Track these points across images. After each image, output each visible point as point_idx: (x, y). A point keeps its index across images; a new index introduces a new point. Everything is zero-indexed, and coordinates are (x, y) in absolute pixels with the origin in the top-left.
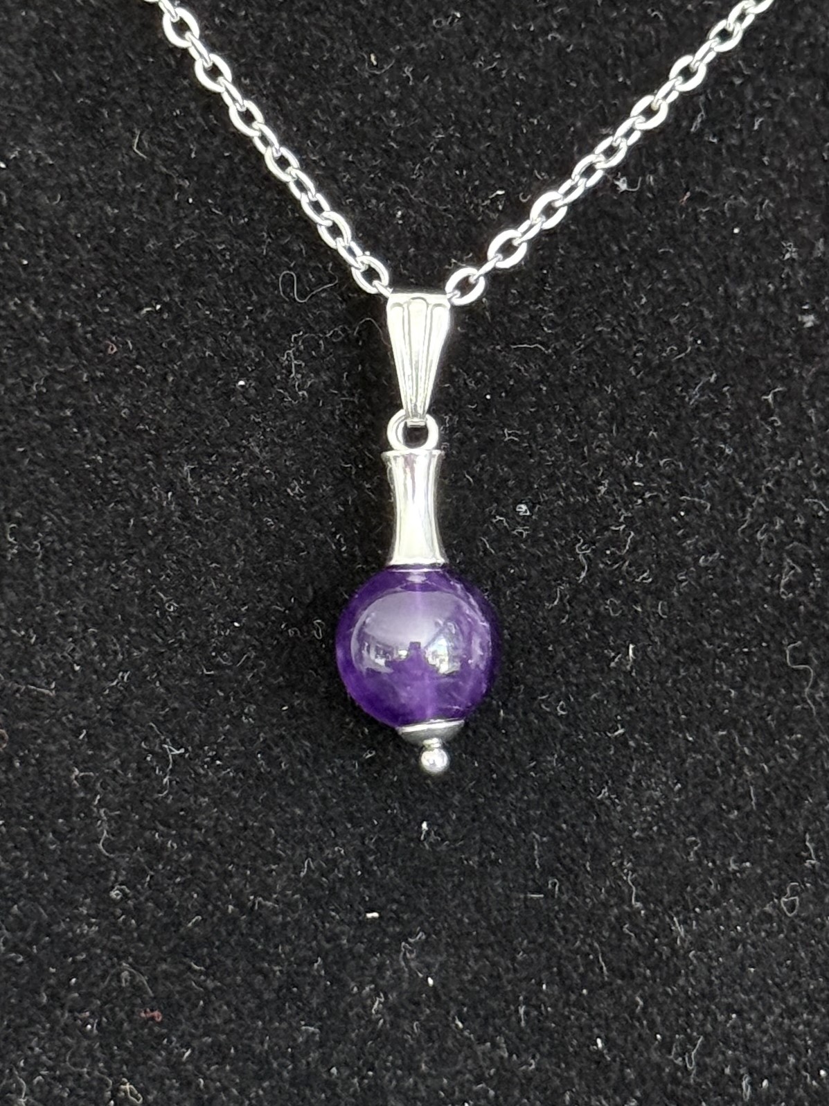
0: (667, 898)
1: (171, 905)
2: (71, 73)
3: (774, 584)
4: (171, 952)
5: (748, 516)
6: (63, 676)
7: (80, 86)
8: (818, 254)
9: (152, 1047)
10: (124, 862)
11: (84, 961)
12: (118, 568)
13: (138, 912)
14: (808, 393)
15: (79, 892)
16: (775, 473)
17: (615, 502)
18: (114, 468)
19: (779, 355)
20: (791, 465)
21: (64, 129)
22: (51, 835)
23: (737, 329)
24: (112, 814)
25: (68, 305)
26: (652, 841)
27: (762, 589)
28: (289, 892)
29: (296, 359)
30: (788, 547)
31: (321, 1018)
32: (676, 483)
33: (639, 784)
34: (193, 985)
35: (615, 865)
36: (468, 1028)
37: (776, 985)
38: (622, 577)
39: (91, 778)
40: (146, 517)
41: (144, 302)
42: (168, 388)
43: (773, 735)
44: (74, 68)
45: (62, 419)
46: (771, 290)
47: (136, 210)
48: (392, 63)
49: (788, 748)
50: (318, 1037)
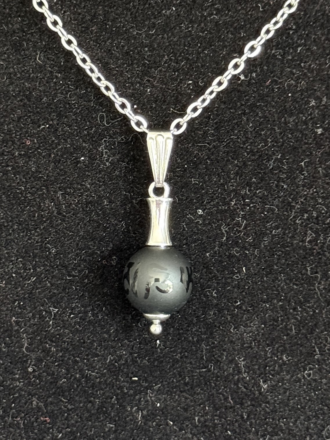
0: (258, 372)
1: (53, 374)
2: (10, 26)
3: (303, 241)
4: (54, 393)
5: (293, 213)
6: (8, 278)
7: (14, 32)
8: (323, 103)
9: (46, 433)
10: (34, 357)
11: (17, 397)
12: (31, 234)
13: (39, 377)
14: (319, 161)
15: (16, 369)
16: (305, 195)
17: (238, 208)
18: (29, 192)
19: (307, 146)
21: (7, 50)
22: (3, 345)
23: (290, 136)
24: (29, 336)
25: (10, 123)
26: (252, 349)
27: (298, 243)
28: (102, 369)
29: (105, 149)
30: (309, 226)
31: (115, 421)
32: (264, 200)
33: (247, 324)
34: (63, 407)
35: (236, 358)
36: (176, 425)
37: (302, 407)
38: (241, 239)
39: (20, 322)
40: (42, 213)
41: (41, 123)
42: (51, 160)
43: (302, 304)
44: (12, 24)
45: (7, 171)
46: (304, 119)
47: (38, 85)
48: (146, 28)
49: (308, 309)
50: (114, 429)
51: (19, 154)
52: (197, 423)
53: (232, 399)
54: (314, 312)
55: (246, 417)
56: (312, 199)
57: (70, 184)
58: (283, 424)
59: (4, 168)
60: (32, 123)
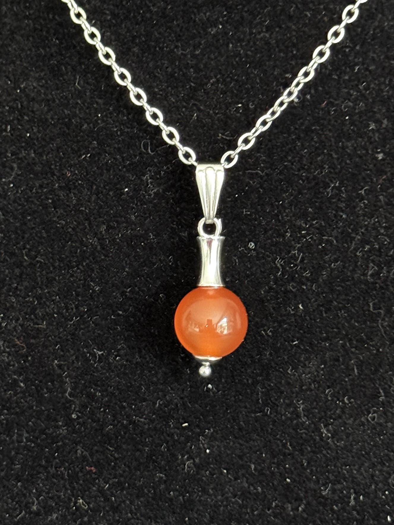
0: (318, 416)
1: (99, 420)
2: (48, 50)
3: (364, 275)
5: (353, 244)
6: (49, 319)
7: (52, 55)
8: (384, 126)
9: (91, 484)
10: (77, 402)
11: (61, 445)
12: (73, 271)
13: (84, 424)
14: (380, 188)
15: (58, 415)
16: (366, 225)
17: (294, 240)
18: (70, 227)
19: (367, 172)
20: (373, 221)
21: (45, 75)
22: (45, 390)
23: (348, 161)
24: (72, 381)
25: (48, 153)
26: (311, 390)
27: (360, 277)
28: (151, 415)
29: (150, 178)
30: (371, 258)
31: (166, 470)
32: (321, 231)
33: (305, 365)
34: (109, 456)
35: (295, 401)
36: (230, 474)
37: (366, 453)
38: (297, 273)
39: (62, 365)
40: (85, 248)
41: (82, 153)
42: (93, 191)
43: (365, 342)
44: (49, 47)
45: (47, 204)
46: (363, 143)
47: (78, 112)
48: (191, 48)
49: (371, 348)
50: (164, 478)
51: (59, 186)
52: (253, 472)
53: (291, 445)
54: (378, 350)
55: (305, 464)
56: (374, 229)
57: (114, 217)
58: (345, 472)
59: (44, 201)
60: (73, 153)
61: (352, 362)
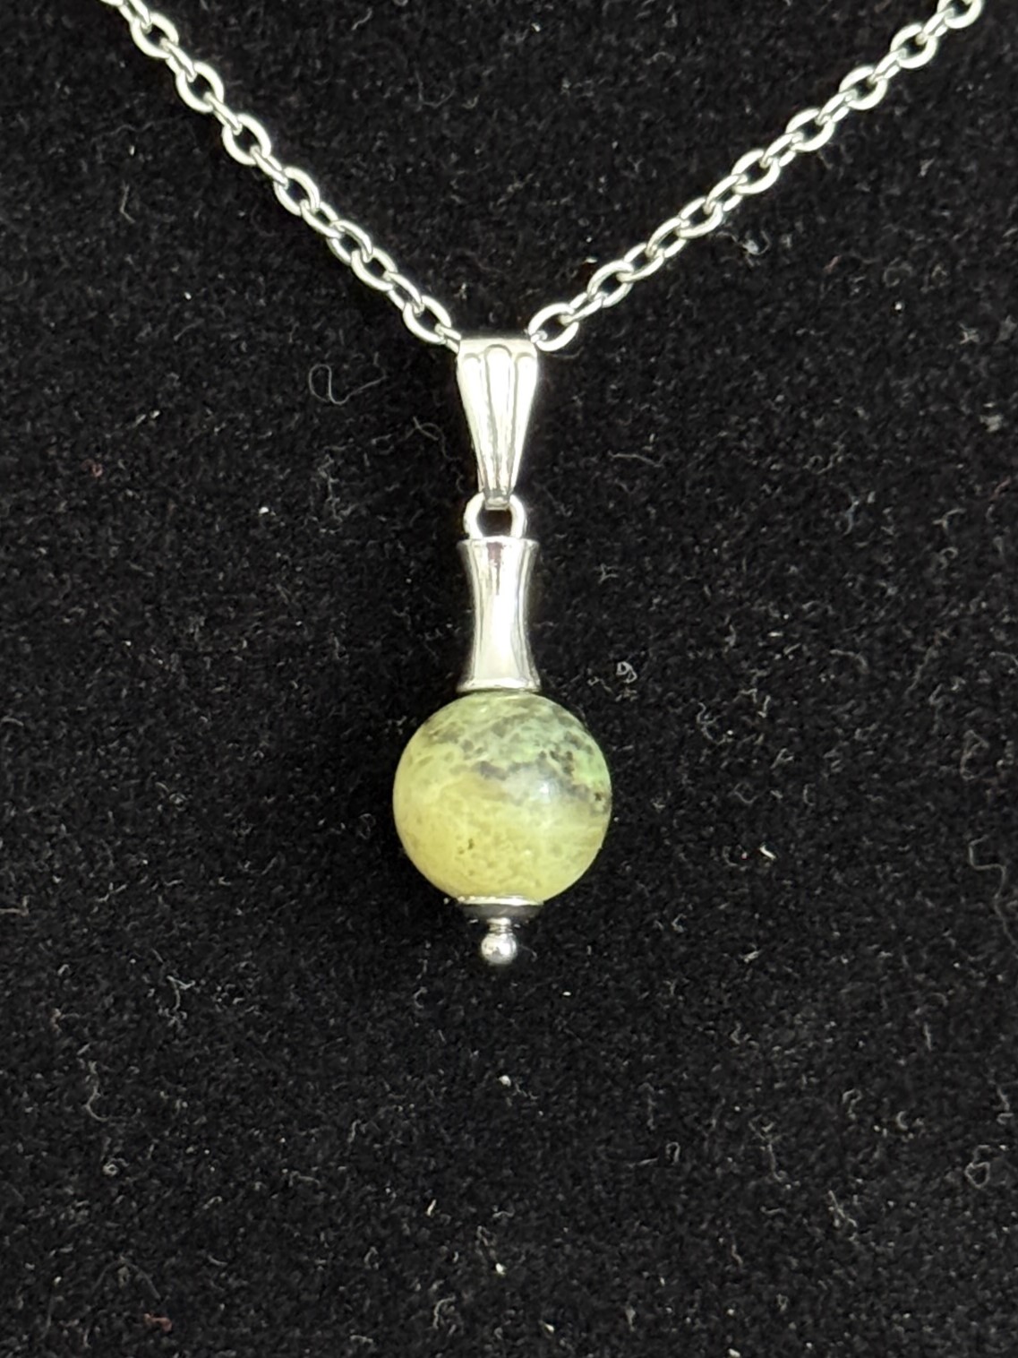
0: (819, 1168)
1: (182, 1182)
2: (39, 115)
3: (951, 762)
4: (182, 1243)
5: (917, 676)
6: (39, 889)
7: (51, 130)
8: (1003, 336)
10: (120, 1129)
11: (70, 1254)
12: (108, 751)
13: (137, 1192)
14: (993, 514)
15: (64, 1166)
16: (956, 619)
17: (746, 658)
18: (102, 623)
19: (955, 466)
20: (973, 609)
21: (32, 187)
22: (26, 1095)
24: (104, 1068)
25: (39, 415)
26: (800, 1094)
27: (937, 768)
28: (334, 1164)
29: (333, 476)
30: (970, 715)
31: (376, 1325)
32: (824, 632)
33: (780, 1019)
34: (212, 1283)
35: (751, 1125)
36: (563, 1335)
37: (961, 1276)
38: (757, 754)
39: (76, 1022)
40: (143, 685)
41: (137, 408)
42: (168, 518)
43: (954, 956)
44: (44, 109)
45: (33, 561)
46: (944, 384)
47: (124, 289)
48: (453, 93)
49: (973, 972)
50: (372, 1349)
51: (70, 508)
52: (632, 1329)
53: (739, 1252)
54: (992, 979)
55: (784, 1307)
56: (976, 630)
57: (227, 592)
58: (900, 1329)
59: (26, 553)
60: (109, 410)
61: (918, 1011)
